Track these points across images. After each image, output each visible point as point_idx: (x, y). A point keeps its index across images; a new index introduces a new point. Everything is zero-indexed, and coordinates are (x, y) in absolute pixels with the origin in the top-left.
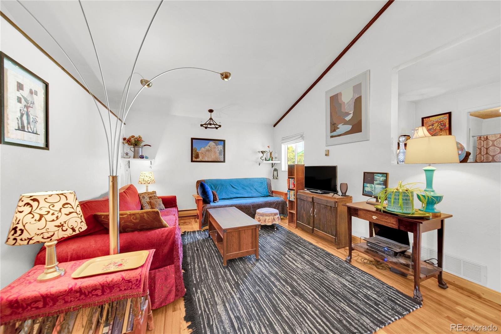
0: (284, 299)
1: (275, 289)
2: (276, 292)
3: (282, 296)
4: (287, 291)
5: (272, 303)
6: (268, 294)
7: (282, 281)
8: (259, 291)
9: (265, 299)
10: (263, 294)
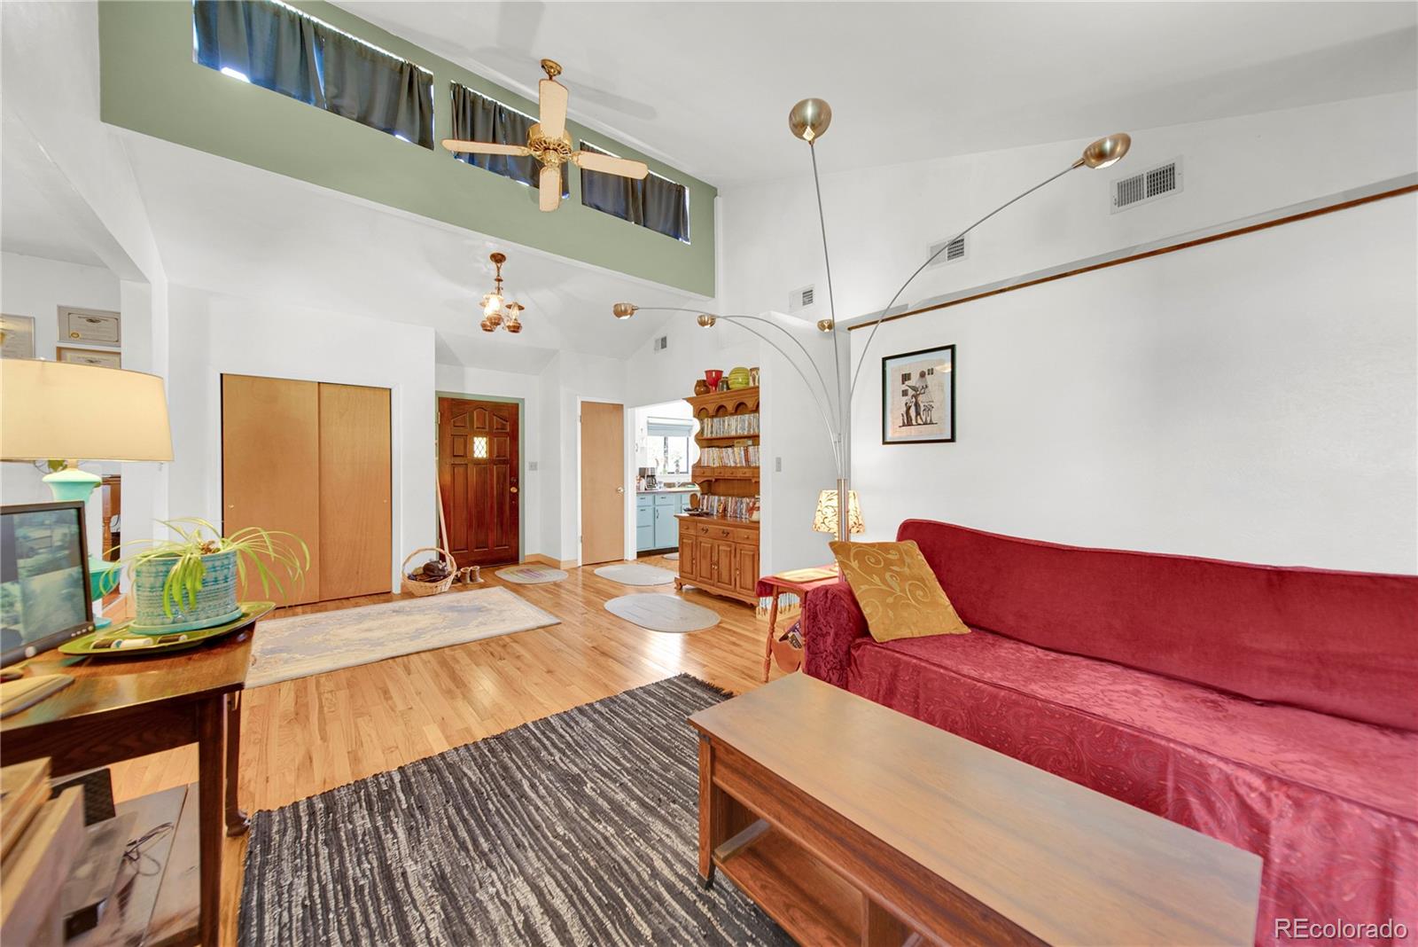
0: (605, 765)
1: (626, 779)
2: (623, 775)
3: (609, 769)
4: (595, 783)
5: (631, 752)
6: (642, 767)
7: (606, 806)
8: (666, 768)
9: (649, 756)
10: (654, 764)
